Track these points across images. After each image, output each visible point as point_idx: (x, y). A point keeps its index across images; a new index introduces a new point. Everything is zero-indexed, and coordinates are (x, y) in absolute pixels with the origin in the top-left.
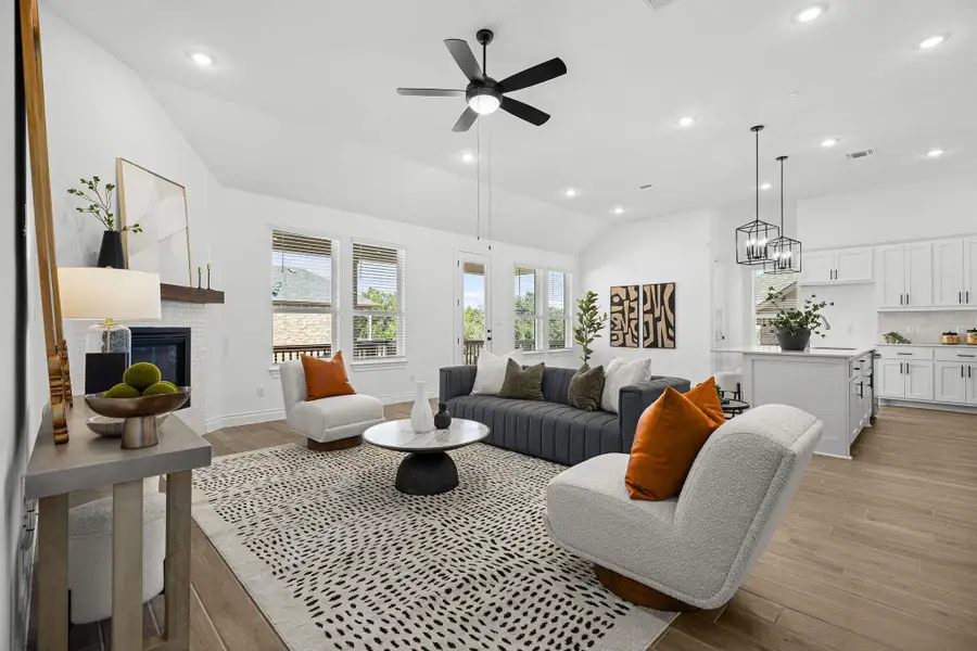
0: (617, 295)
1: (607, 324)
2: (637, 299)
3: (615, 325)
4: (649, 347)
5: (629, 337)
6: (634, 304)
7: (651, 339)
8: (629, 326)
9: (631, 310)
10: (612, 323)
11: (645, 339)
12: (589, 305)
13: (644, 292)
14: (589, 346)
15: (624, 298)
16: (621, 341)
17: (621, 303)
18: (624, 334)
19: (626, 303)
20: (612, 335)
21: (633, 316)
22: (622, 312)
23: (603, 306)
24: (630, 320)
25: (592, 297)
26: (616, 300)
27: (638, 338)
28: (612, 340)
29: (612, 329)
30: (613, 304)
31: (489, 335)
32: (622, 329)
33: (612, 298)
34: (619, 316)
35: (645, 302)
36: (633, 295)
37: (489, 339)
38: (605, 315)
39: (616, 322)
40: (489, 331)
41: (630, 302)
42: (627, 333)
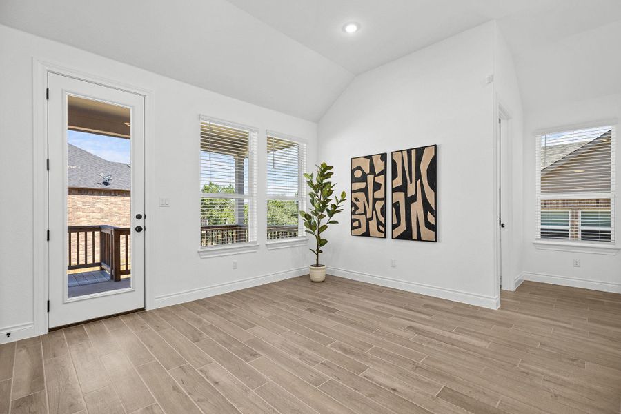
0: (359, 168)
1: (346, 207)
2: (384, 172)
3: (357, 208)
4: (399, 238)
5: (373, 223)
6: (380, 179)
7: (402, 228)
8: (374, 209)
9: (377, 186)
10: (353, 205)
11: (394, 227)
12: (322, 184)
13: (394, 161)
14: (323, 235)
15: (367, 171)
16: (363, 229)
17: (364, 178)
18: (368, 220)
19: (370, 178)
20: (353, 221)
21: (379, 194)
22: (365, 190)
23: (341, 182)
24: (375, 200)
25: (325, 171)
26: (358, 174)
27: (385, 226)
28: (353, 228)
29: (353, 213)
30: (354, 180)
31: (140, 223)
32: (365, 213)
33: (353, 171)
34: (361, 195)
35: (394, 176)
36: (379, 166)
37: (139, 229)
38: (343, 194)
39: (357, 203)
40: (139, 217)
41: (375, 176)
42: (371, 219)
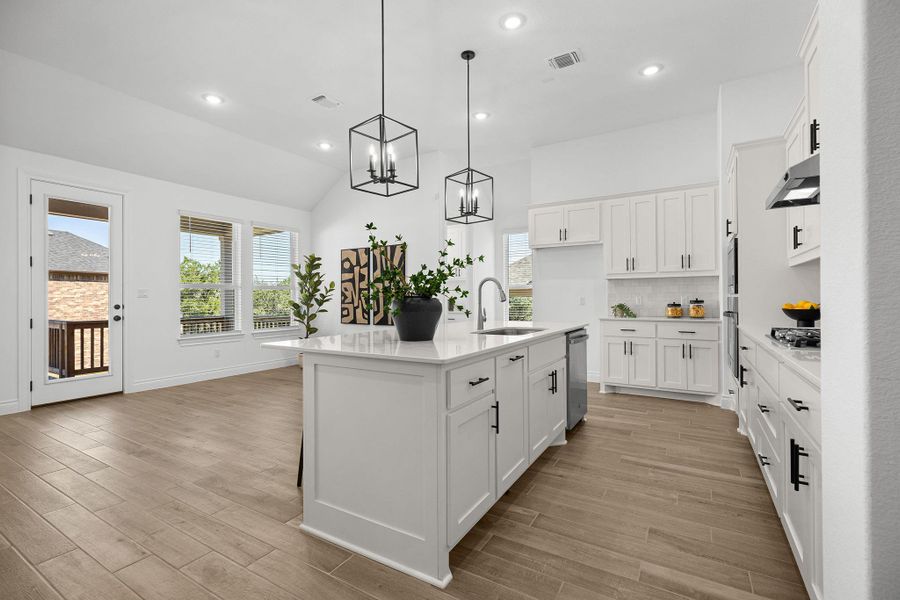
0: (348, 260)
1: (336, 295)
2: (367, 265)
3: (346, 297)
4: (378, 324)
5: (359, 311)
6: (364, 271)
7: (381, 315)
8: (360, 298)
9: (362, 278)
10: (343, 294)
11: (375, 314)
12: (310, 273)
13: (374, 256)
14: (313, 324)
15: (354, 264)
16: (351, 317)
17: (351, 270)
18: (355, 308)
19: (357, 269)
20: (343, 309)
21: (364, 285)
22: (352, 281)
23: (331, 273)
24: (360, 290)
25: (314, 263)
26: (347, 265)
27: (368, 314)
28: (343, 316)
29: (343, 302)
30: (344, 270)
31: (119, 313)
32: (353, 302)
33: (343, 262)
34: (349, 285)
35: (375, 269)
36: (364, 260)
37: (117, 318)
38: (332, 284)
39: (346, 293)
40: (117, 307)
41: (361, 268)
42: (358, 307)
